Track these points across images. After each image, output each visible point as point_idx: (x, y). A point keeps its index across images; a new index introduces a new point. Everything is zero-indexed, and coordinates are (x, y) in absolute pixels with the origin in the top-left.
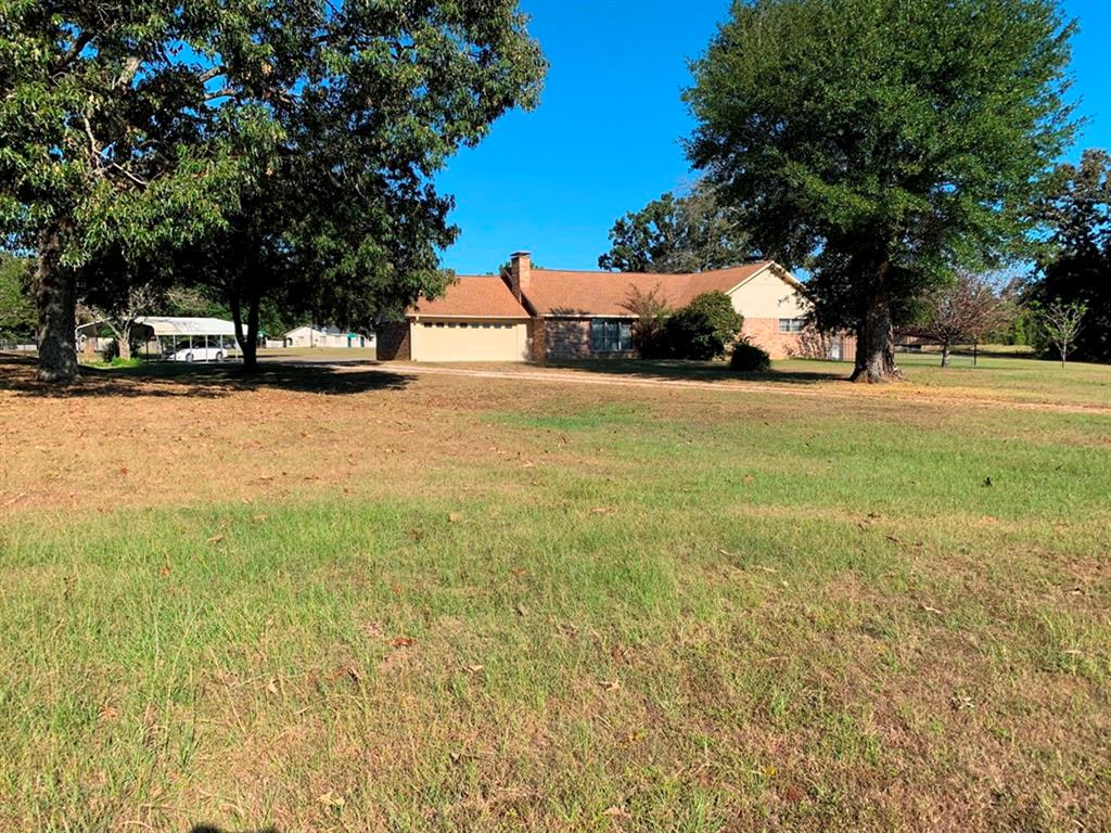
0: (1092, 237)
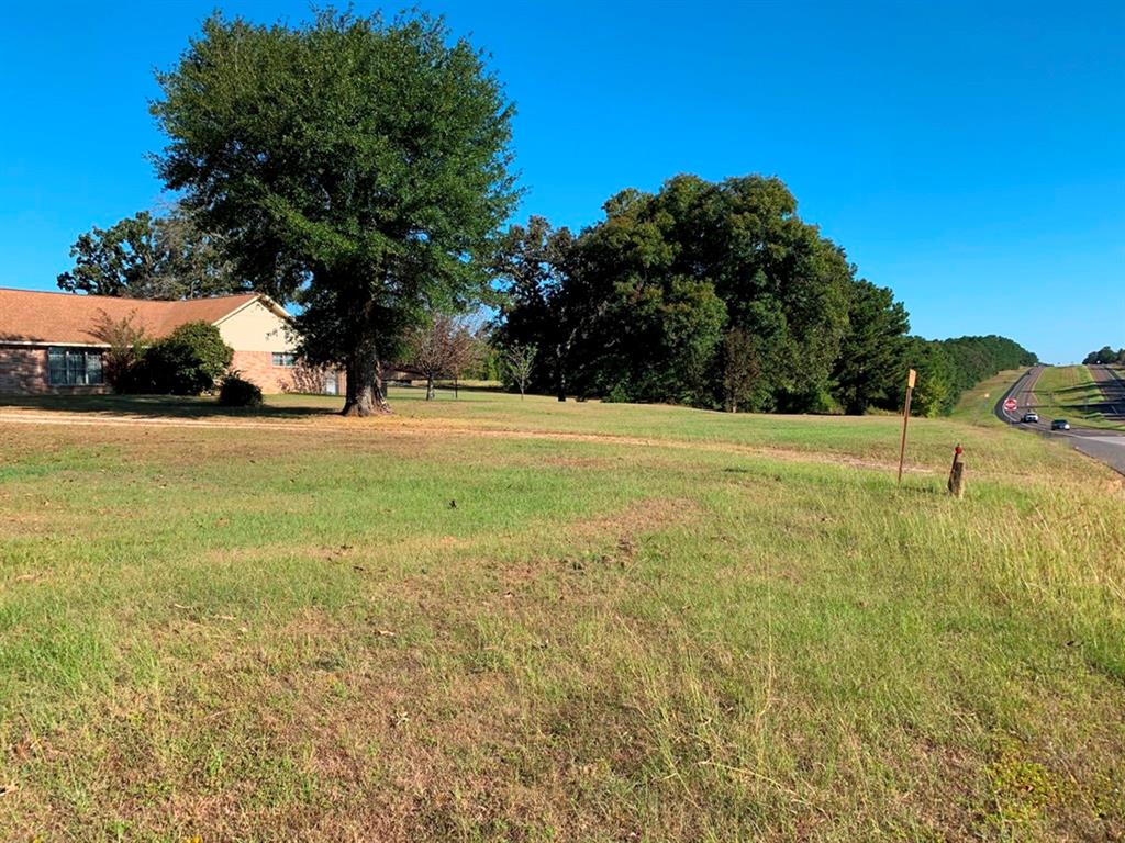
0: (540, 290)
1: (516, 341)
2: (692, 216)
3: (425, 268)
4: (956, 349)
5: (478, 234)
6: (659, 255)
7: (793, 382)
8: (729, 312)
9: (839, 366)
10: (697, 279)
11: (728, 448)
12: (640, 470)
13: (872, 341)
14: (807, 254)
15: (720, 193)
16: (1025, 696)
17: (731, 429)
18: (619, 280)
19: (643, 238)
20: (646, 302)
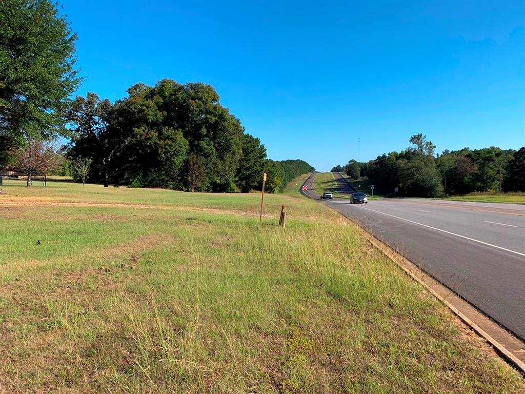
0: (93, 130)
1: (80, 156)
2: (171, 99)
3: (24, 115)
4: (285, 165)
5: (56, 99)
6: (156, 116)
7: (219, 178)
8: (190, 145)
9: (238, 172)
10: (175, 129)
11: (188, 209)
12: (144, 221)
13: (252, 161)
14: (224, 121)
15: (184, 90)
16: (303, 309)
17: (191, 200)
18: (135, 127)
19: (147, 108)
20: (150, 139)
